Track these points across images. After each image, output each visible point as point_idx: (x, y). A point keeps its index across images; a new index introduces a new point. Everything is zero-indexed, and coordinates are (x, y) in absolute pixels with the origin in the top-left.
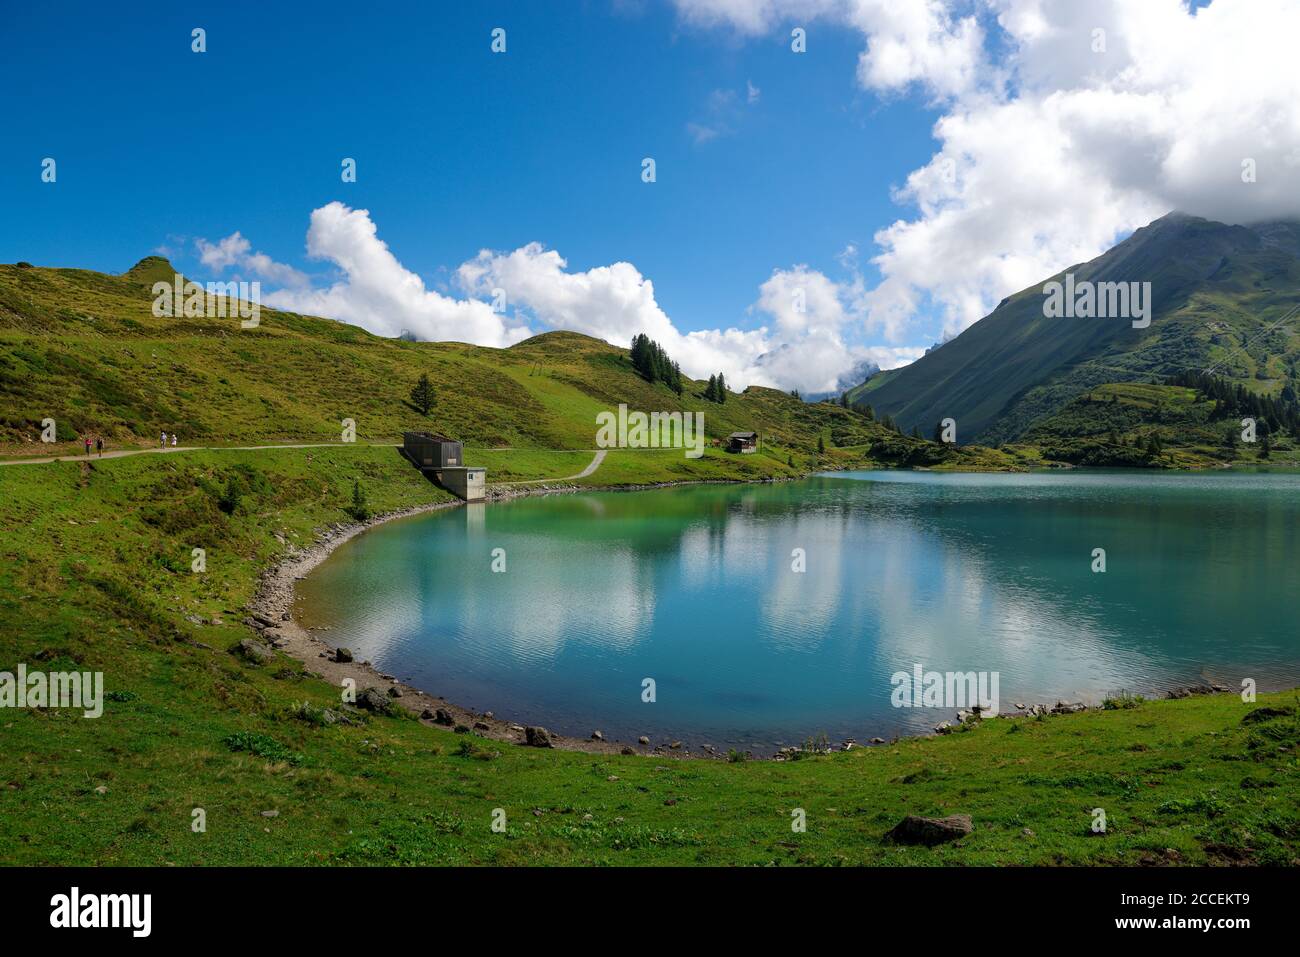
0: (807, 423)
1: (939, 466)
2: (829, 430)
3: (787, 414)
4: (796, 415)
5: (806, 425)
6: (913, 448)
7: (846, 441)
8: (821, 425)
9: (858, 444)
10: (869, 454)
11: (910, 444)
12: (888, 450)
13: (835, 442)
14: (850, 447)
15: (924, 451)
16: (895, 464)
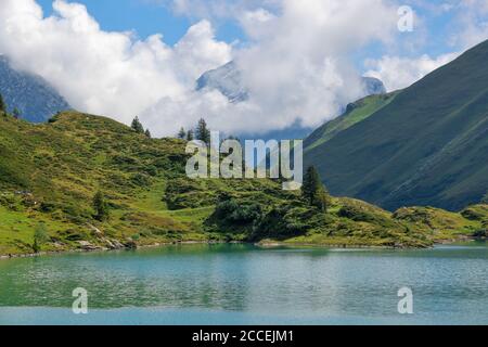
0: (129, 170)
1: (301, 238)
2: (164, 182)
3: (102, 157)
4: (115, 158)
5: (127, 175)
6: (270, 208)
7: (184, 199)
8: (153, 174)
9: (202, 204)
10: (209, 222)
11: (269, 202)
12: (235, 213)
13: (168, 202)
14: (190, 209)
15: (283, 213)
16: (242, 236)
